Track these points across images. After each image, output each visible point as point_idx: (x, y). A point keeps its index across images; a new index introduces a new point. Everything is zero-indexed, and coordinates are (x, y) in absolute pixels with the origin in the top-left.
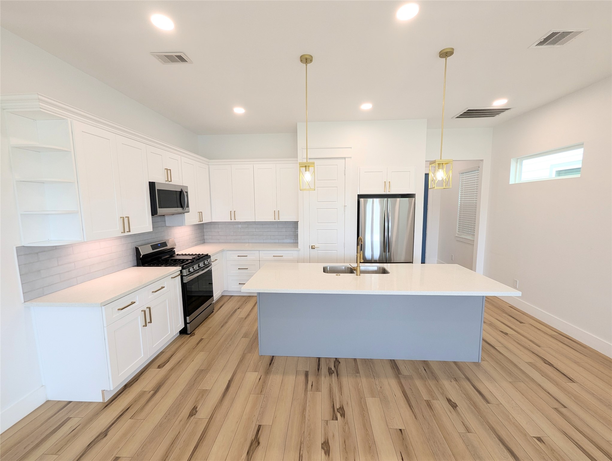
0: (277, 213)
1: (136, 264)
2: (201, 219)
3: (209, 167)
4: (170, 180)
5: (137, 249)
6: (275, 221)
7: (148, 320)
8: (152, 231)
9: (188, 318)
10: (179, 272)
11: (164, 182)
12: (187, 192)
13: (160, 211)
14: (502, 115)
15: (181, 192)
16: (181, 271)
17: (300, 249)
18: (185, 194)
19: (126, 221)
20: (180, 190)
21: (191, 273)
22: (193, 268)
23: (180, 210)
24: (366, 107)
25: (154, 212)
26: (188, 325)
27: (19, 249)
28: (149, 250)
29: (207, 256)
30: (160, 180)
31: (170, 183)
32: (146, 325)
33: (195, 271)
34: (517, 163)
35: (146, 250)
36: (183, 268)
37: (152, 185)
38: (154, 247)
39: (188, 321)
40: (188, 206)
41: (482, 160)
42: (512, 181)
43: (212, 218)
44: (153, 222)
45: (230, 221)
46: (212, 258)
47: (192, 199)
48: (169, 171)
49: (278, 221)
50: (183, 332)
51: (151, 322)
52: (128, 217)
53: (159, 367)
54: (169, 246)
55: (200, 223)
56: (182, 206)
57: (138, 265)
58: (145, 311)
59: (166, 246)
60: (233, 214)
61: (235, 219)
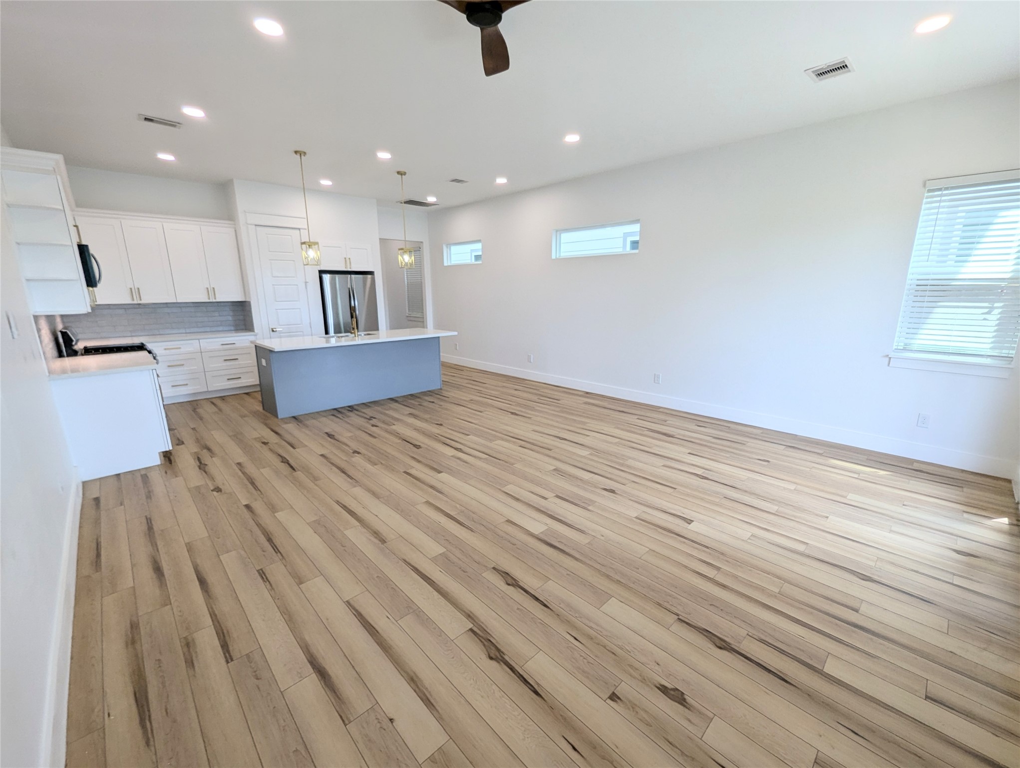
0: (210, 291)
1: (58, 356)
6: (209, 301)
14: (433, 207)
17: (257, 333)
34: (447, 248)
41: (422, 242)
42: (446, 264)
45: (130, 302)
49: (214, 301)
60: (136, 293)
61: (141, 300)
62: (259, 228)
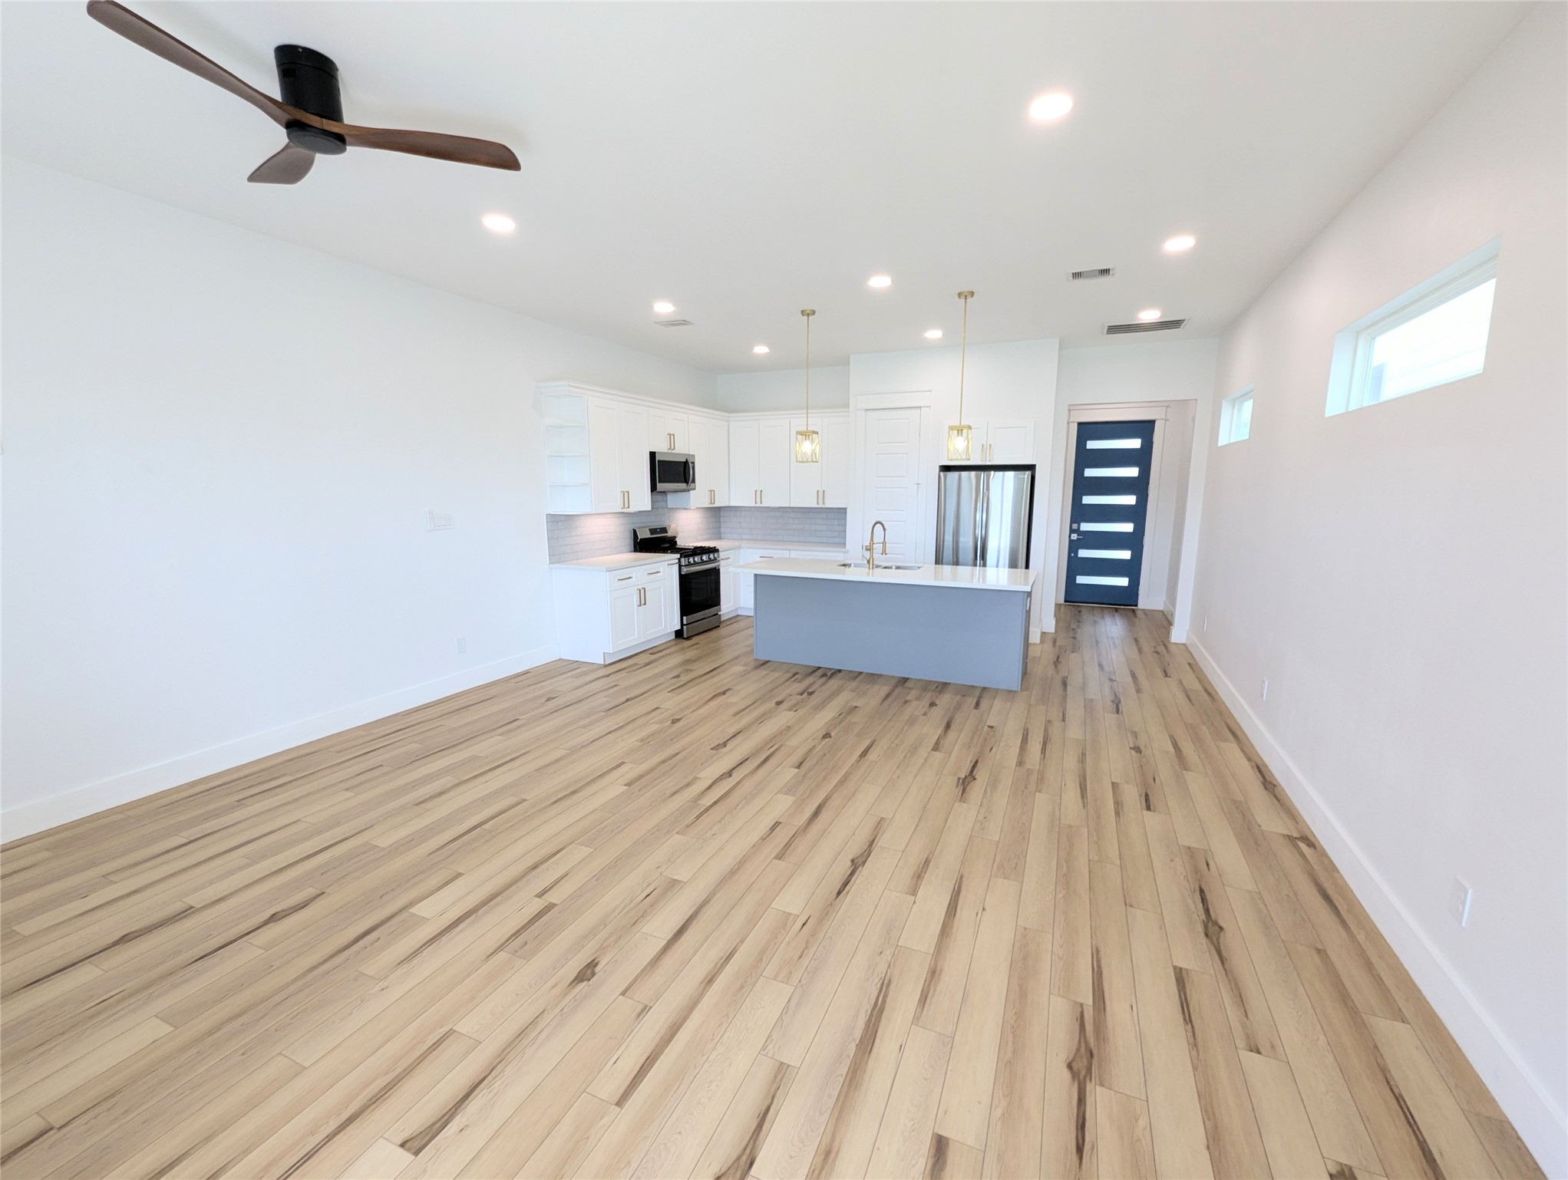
0: (821, 494)
1: (633, 549)
2: (712, 500)
3: (729, 425)
4: (672, 448)
5: (635, 531)
6: (817, 506)
7: (643, 602)
8: (650, 509)
9: (685, 618)
10: (677, 561)
11: (666, 451)
12: (693, 463)
13: (660, 486)
15: (686, 463)
16: (679, 559)
18: (691, 465)
19: (626, 495)
20: (684, 460)
21: (690, 564)
22: (694, 559)
23: (683, 486)
24: (934, 334)
25: (653, 488)
26: (685, 627)
27: (549, 516)
28: (648, 535)
29: (714, 550)
30: (661, 448)
31: (673, 451)
32: (640, 605)
33: (695, 563)
35: (645, 534)
36: (681, 557)
37: (653, 455)
38: (652, 531)
39: (685, 622)
40: (694, 481)
41: (1192, 400)
42: (1220, 443)
43: (729, 501)
44: (653, 502)
45: (754, 505)
46: (722, 555)
47: (700, 472)
48: (672, 437)
49: (823, 506)
50: (679, 634)
51: (645, 604)
52: (628, 492)
53: (651, 654)
54: (670, 534)
55: (711, 506)
56: (686, 481)
57: (635, 550)
58: (640, 590)
59: (667, 532)
60: (759, 494)
61: (761, 503)
62: (868, 413)
